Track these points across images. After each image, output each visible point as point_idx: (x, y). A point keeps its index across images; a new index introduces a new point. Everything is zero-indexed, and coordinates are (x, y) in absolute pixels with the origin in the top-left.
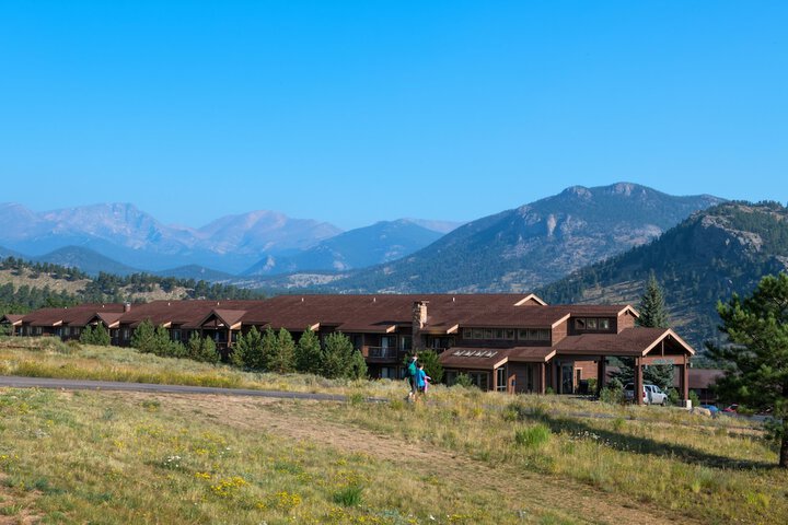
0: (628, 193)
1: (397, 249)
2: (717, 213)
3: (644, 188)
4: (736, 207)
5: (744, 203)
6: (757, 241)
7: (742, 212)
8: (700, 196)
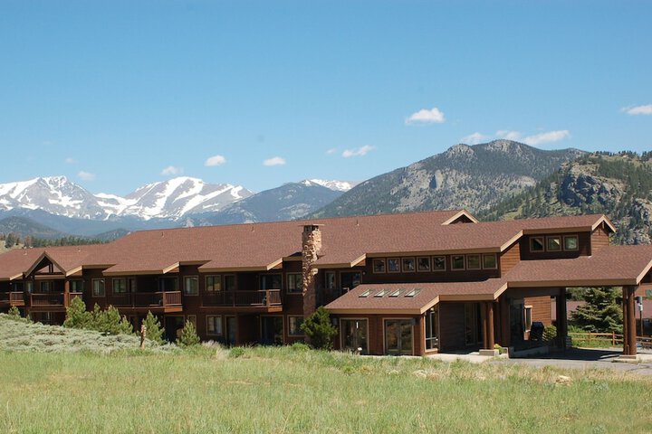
0: (505, 149)
1: (303, 208)
2: (584, 163)
3: (519, 144)
4: (600, 157)
5: (607, 153)
6: (620, 186)
7: (606, 161)
8: (567, 150)
